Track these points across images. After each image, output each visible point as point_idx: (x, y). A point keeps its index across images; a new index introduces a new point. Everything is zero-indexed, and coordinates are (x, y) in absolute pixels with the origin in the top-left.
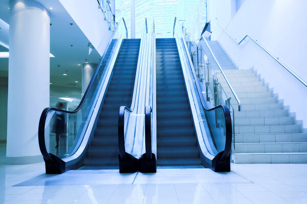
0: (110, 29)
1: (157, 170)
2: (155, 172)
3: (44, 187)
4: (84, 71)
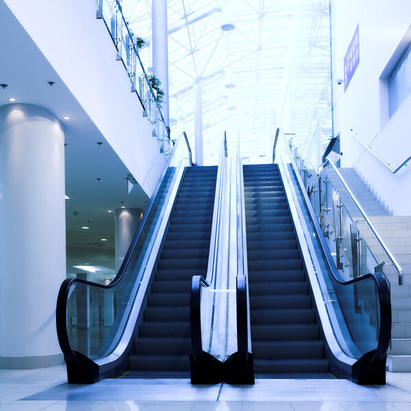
0: (162, 151)
1: (256, 380)
2: (253, 383)
3: (66, 402)
4: (119, 221)
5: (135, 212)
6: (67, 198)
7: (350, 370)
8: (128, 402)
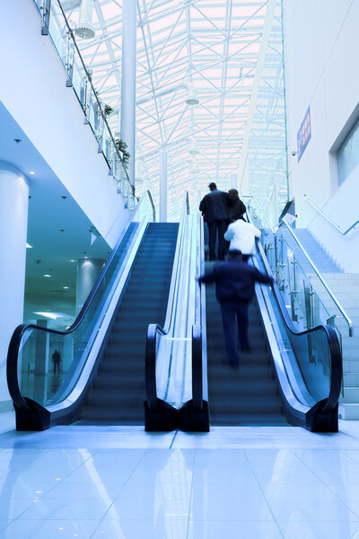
0: (126, 207)
1: (211, 428)
2: (208, 431)
3: (12, 450)
4: (81, 271)
5: (98, 262)
6: (29, 246)
7: (304, 418)
8: (80, 450)
